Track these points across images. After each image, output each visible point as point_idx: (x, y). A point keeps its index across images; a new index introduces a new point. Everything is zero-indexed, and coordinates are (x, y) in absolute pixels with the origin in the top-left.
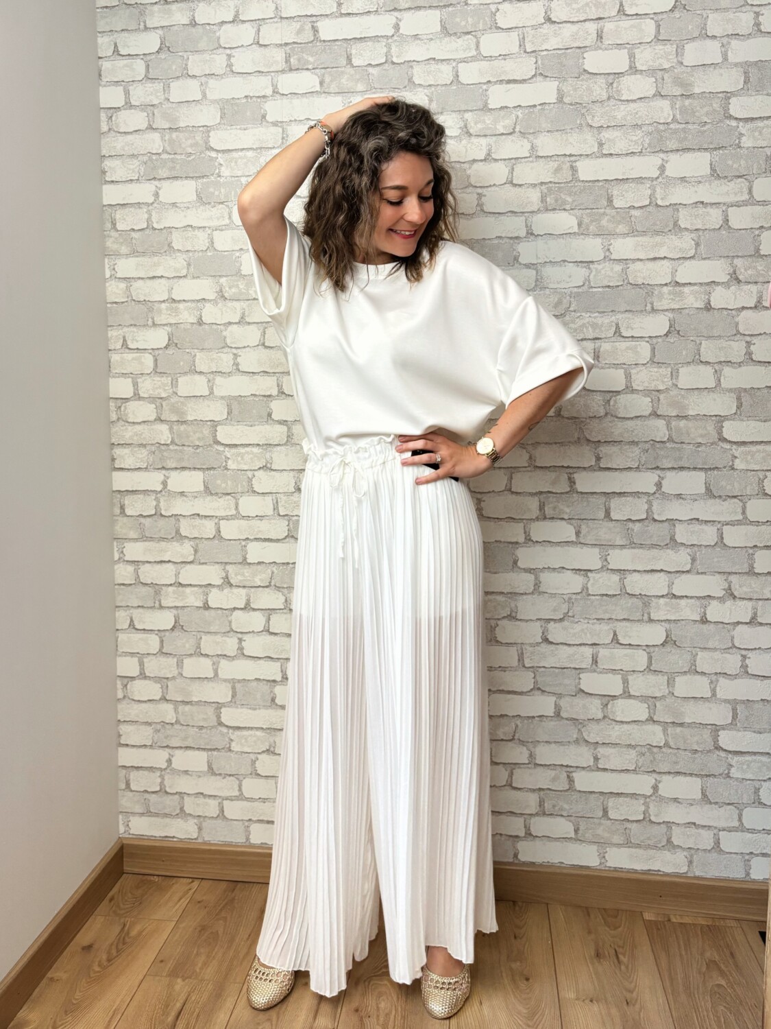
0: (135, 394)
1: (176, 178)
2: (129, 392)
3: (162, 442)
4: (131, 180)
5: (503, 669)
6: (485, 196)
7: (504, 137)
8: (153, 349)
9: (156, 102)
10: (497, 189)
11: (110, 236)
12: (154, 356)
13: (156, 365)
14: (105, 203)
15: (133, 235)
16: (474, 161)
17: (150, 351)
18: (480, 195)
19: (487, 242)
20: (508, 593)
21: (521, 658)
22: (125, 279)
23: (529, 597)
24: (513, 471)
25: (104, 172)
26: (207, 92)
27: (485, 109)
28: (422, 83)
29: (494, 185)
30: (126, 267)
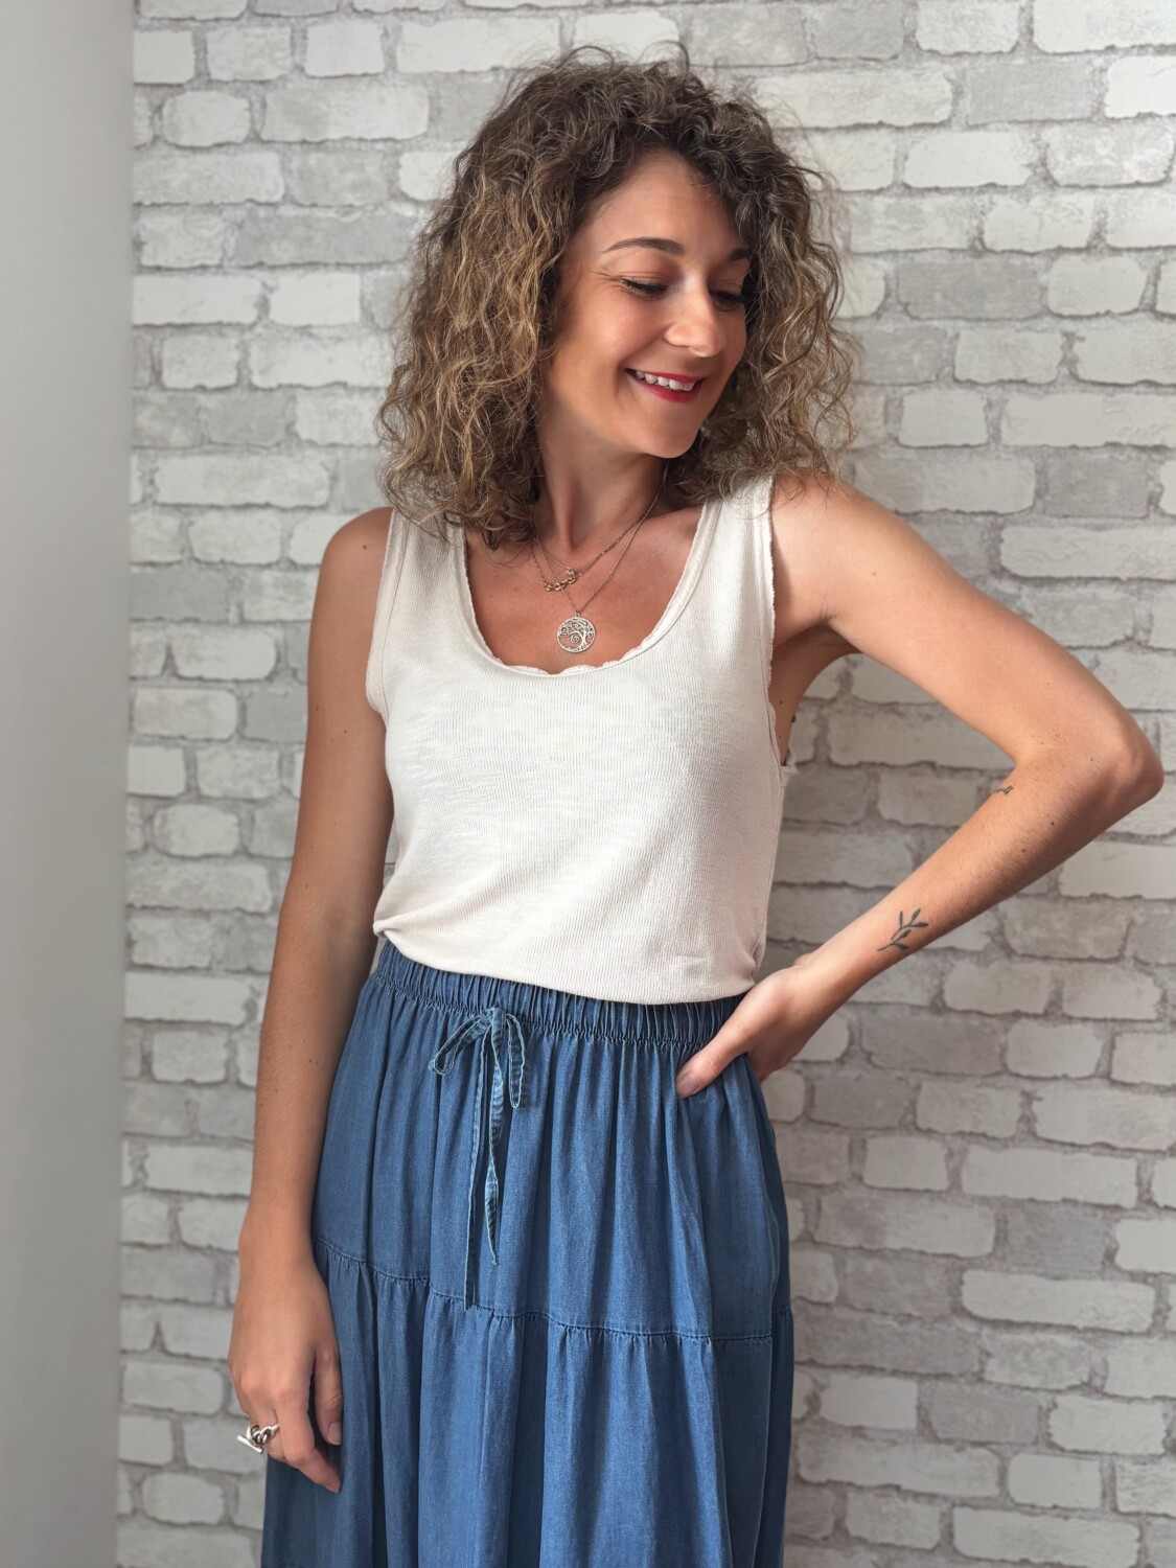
0: (189, 788)
1: (312, 265)
2: (175, 786)
3: (250, 908)
4: (204, 267)
5: (1064, 1513)
6: (1082, 339)
7: (1140, 191)
8: (237, 681)
9: (271, 73)
10: (1112, 322)
11: (145, 402)
12: (239, 698)
13: (243, 721)
14: (138, 320)
15: (202, 399)
16: (1061, 251)
17: (231, 686)
18: (1070, 338)
19: (1081, 454)
20: (1087, 1330)
21: (1108, 1492)
22: (177, 507)
23: (1137, 1341)
24: (1118, 1028)
25: (138, 245)
26: (399, 54)
27: (1097, 117)
28: (938, 47)
29: (1108, 313)
30: (183, 477)
